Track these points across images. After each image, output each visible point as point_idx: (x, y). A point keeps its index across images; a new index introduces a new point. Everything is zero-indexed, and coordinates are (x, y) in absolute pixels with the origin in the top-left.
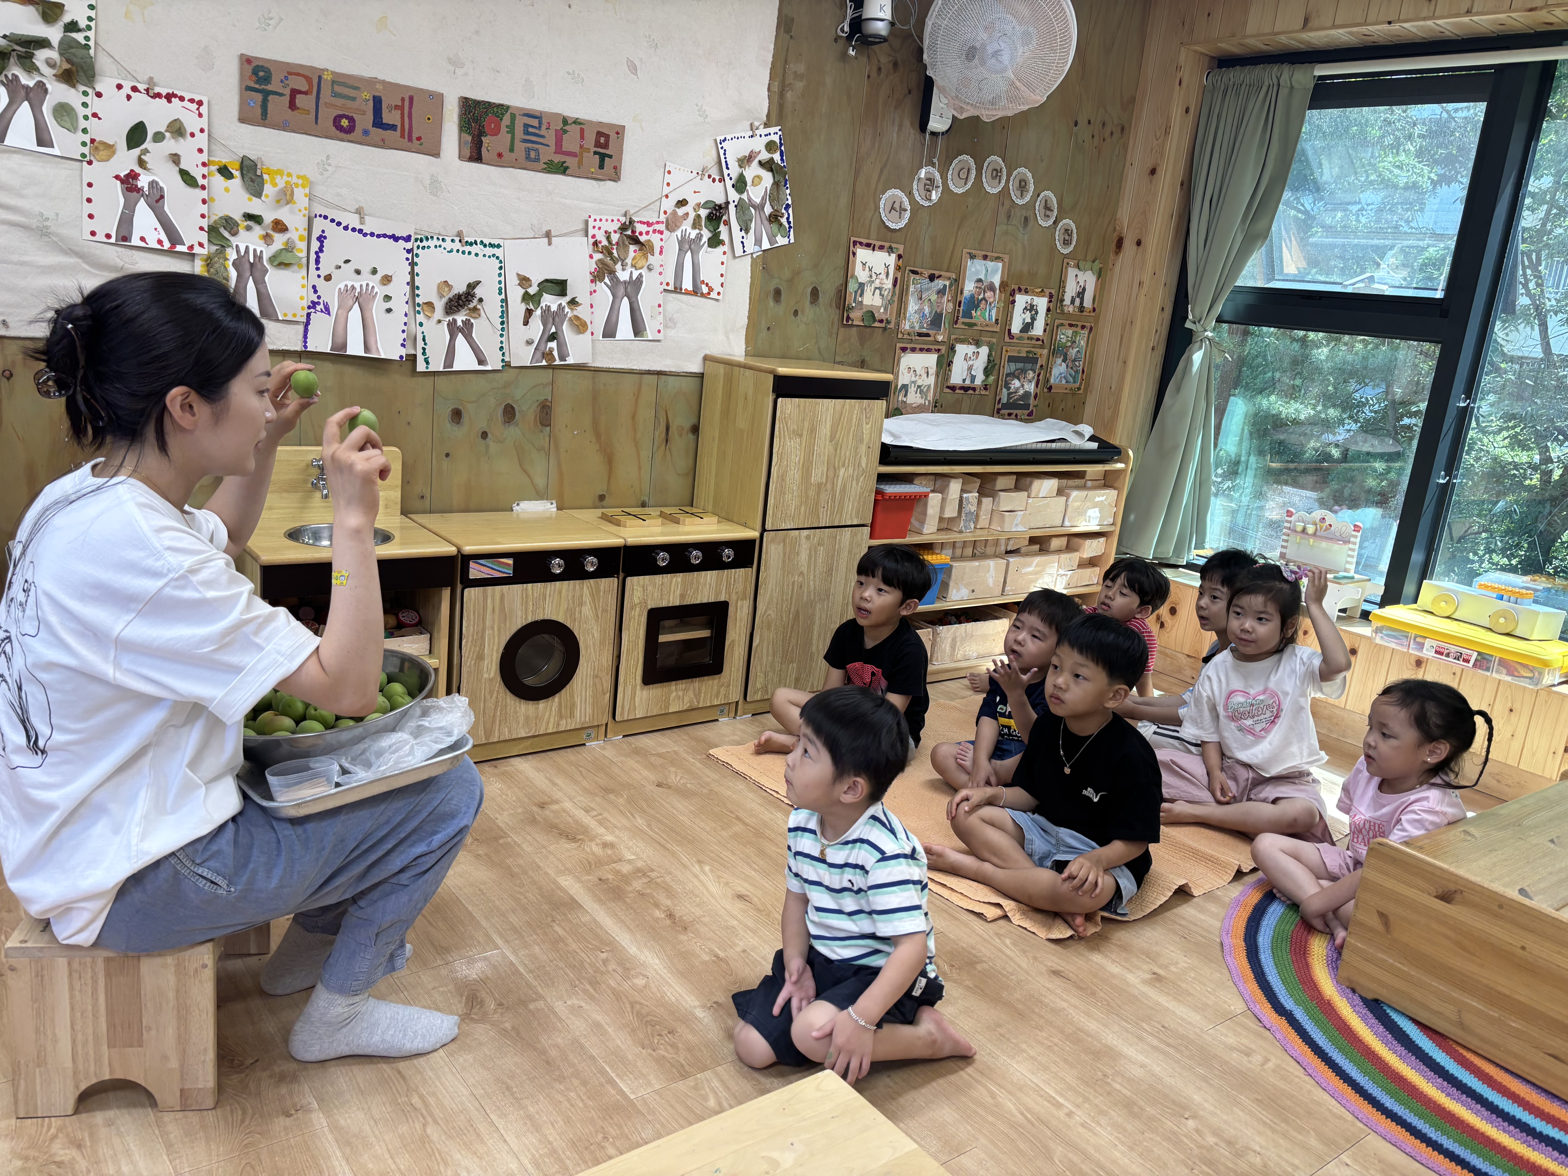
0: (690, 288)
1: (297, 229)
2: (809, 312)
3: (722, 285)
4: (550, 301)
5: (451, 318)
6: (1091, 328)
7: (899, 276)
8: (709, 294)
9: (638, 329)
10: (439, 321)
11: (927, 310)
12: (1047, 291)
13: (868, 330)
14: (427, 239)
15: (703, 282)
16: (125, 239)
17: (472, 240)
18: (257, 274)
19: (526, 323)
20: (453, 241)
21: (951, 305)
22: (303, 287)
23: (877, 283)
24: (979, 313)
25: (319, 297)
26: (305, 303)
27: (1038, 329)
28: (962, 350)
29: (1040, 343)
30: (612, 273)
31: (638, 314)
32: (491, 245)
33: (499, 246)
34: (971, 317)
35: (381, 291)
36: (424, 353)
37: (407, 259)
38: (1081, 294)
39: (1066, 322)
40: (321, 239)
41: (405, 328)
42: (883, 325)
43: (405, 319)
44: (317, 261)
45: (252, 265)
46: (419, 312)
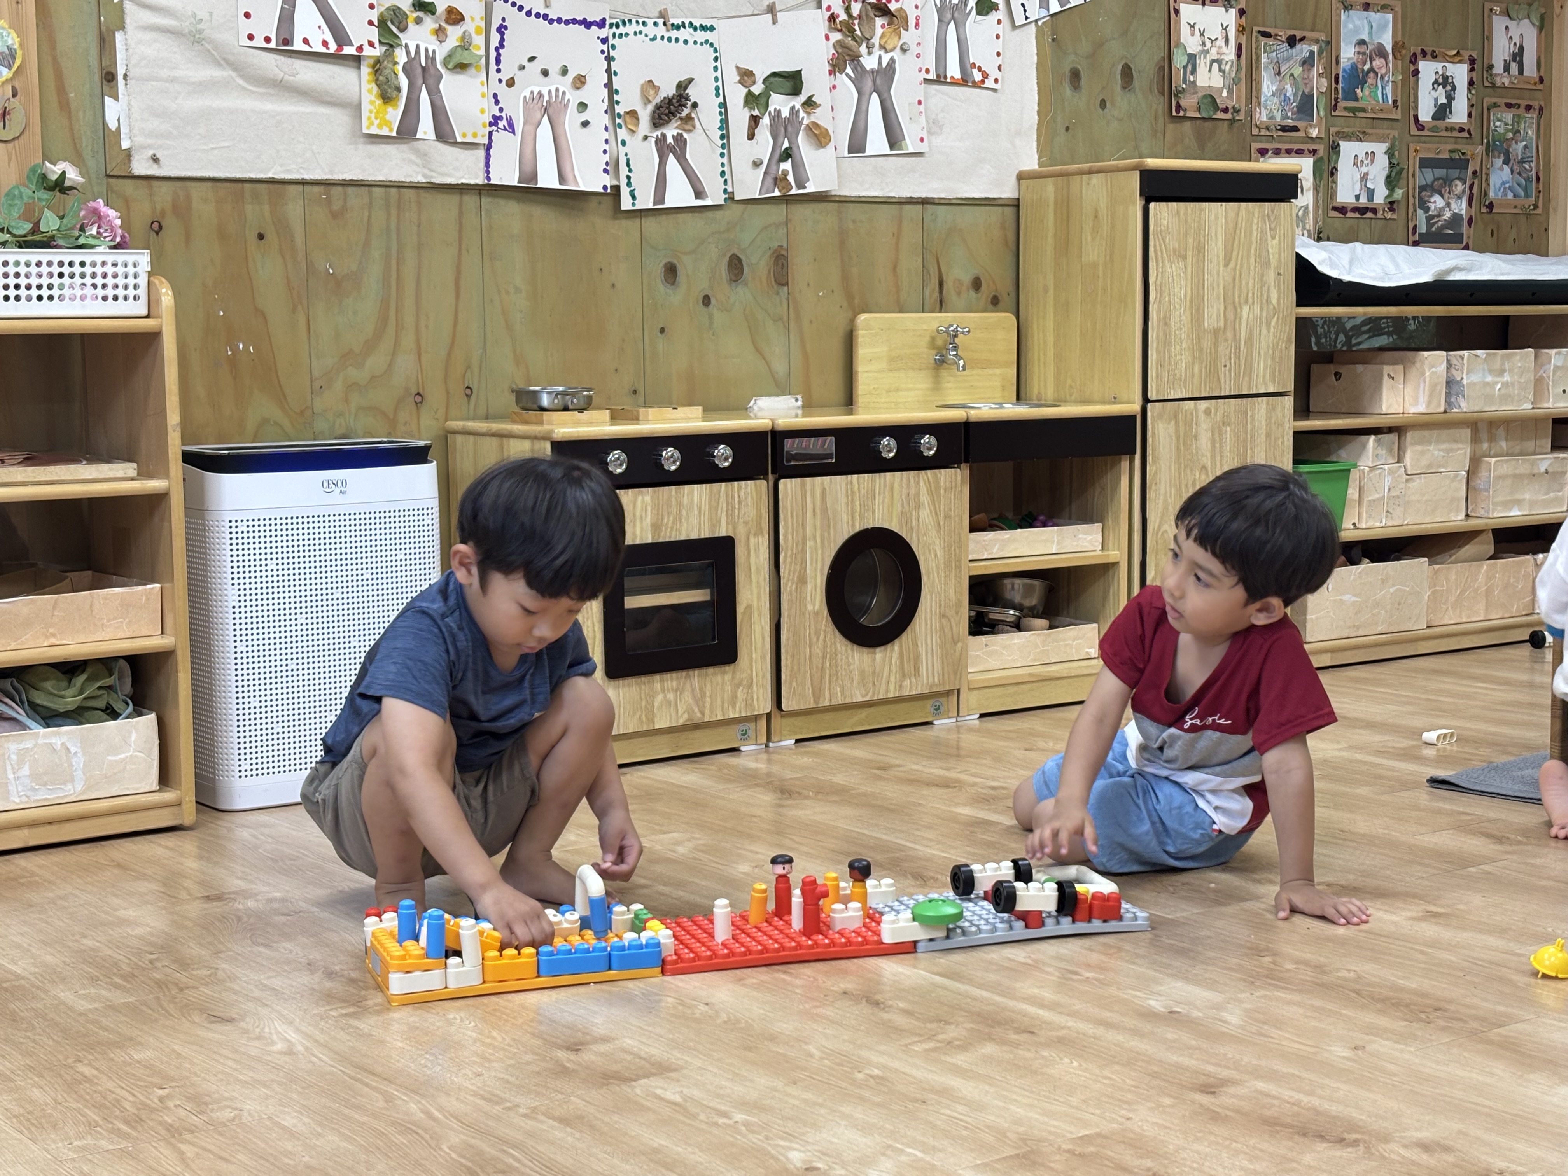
0: (958, 75)
1: (473, 19)
2: (1122, 102)
3: (1000, 68)
4: (780, 103)
5: (659, 133)
6: (1541, 109)
7: (1243, 40)
8: (983, 82)
9: (894, 137)
10: (646, 138)
11: (1290, 91)
12: (1466, 54)
13: (1207, 124)
14: (624, 23)
15: (973, 65)
16: (287, 42)
17: (677, 21)
18: (431, 81)
19: (751, 136)
20: (655, 24)
21: (1324, 82)
22: (483, 96)
23: (1214, 54)
24: (1367, 92)
25: (501, 110)
26: (488, 119)
27: (1460, 114)
28: (1349, 149)
29: (1466, 134)
30: (855, 58)
31: (892, 116)
32: (703, 28)
33: (712, 28)
34: (1356, 99)
35: (574, 98)
36: (629, 184)
37: (603, 52)
38: (1518, 56)
39: (1502, 101)
40: (502, 29)
41: (607, 147)
42: (1228, 116)
43: (606, 135)
44: (498, 61)
45: (424, 69)
46: (620, 126)
